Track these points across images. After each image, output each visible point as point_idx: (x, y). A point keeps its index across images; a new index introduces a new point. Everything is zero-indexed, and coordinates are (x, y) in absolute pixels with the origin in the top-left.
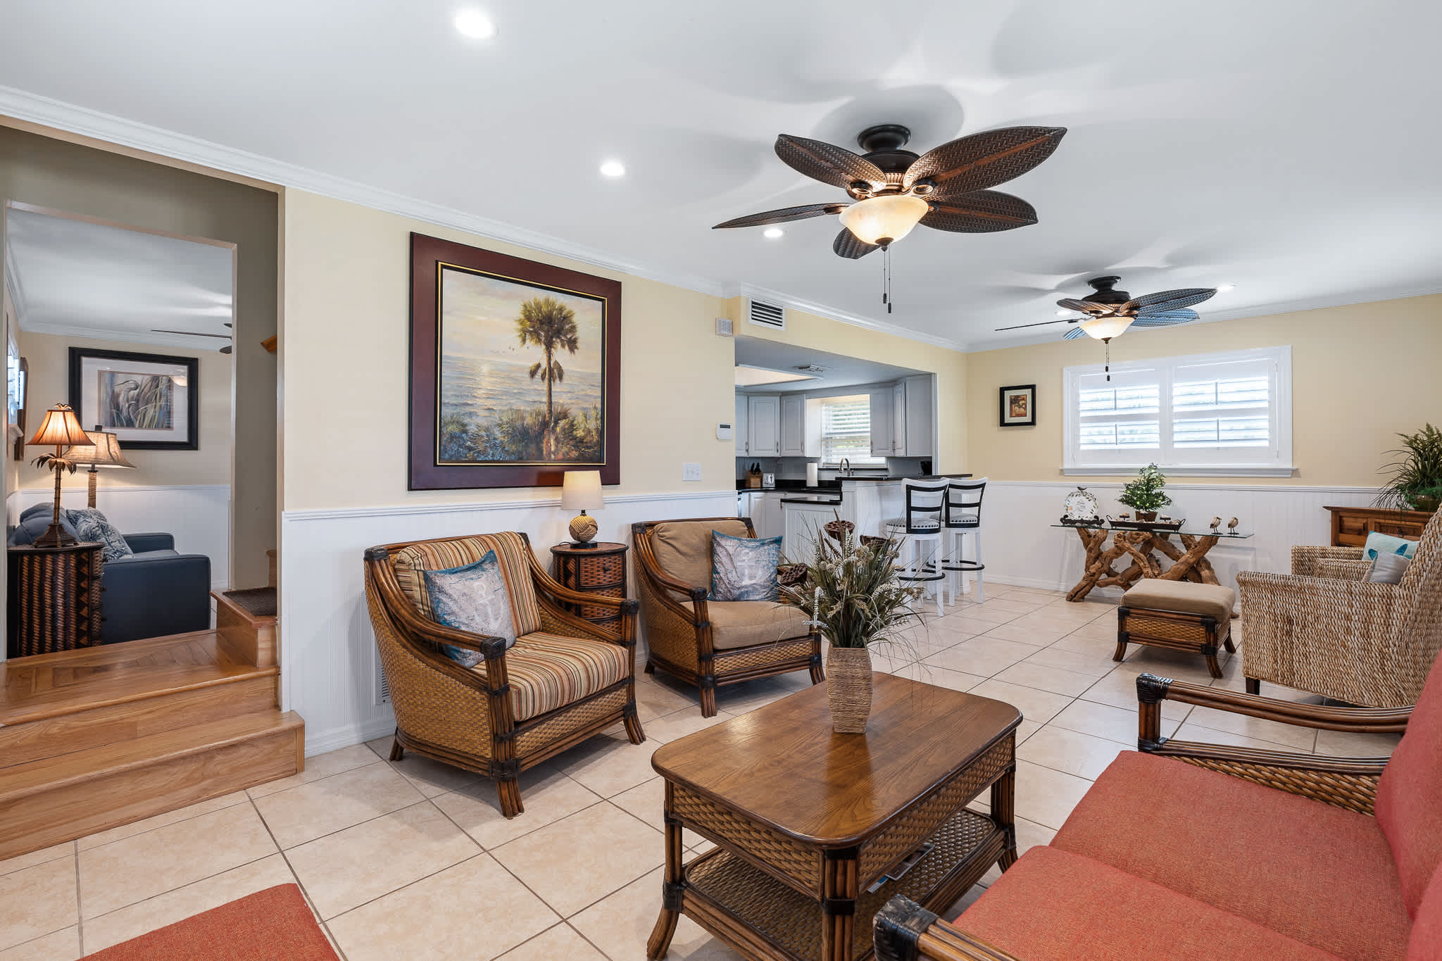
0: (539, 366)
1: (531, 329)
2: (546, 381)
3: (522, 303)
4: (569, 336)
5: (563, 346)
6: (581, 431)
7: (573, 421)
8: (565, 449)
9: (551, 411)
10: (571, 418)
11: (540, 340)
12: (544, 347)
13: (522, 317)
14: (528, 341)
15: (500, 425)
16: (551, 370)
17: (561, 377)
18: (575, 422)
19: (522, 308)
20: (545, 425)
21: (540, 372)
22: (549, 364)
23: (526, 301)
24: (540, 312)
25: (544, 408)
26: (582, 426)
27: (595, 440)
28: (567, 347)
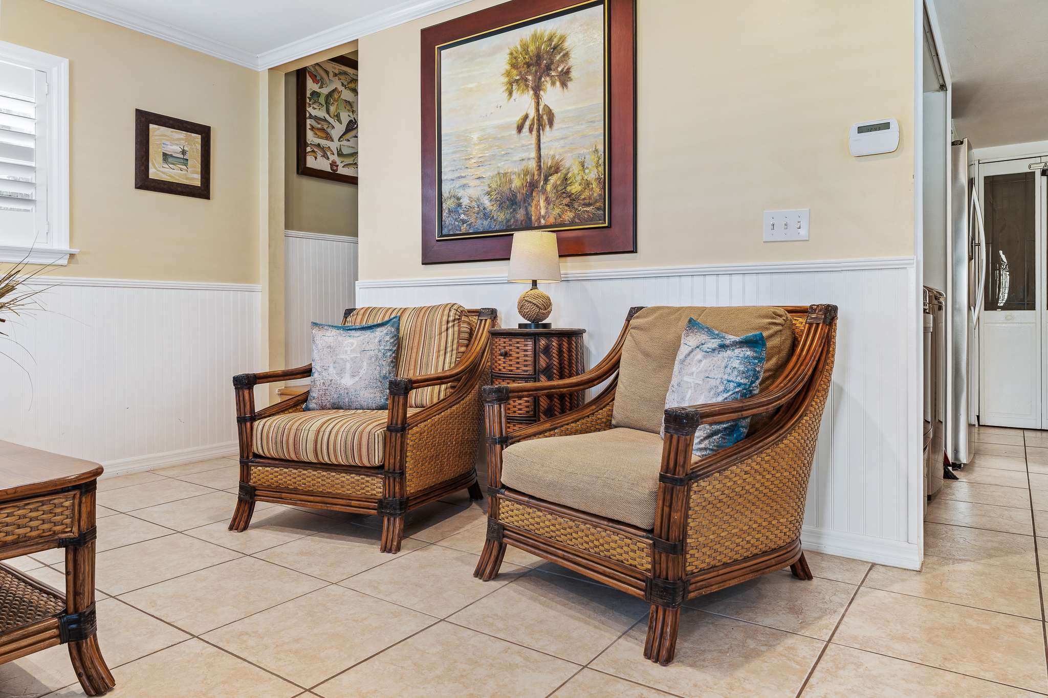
0: (526, 117)
1: (518, 78)
2: (535, 132)
3: (508, 51)
4: (560, 69)
5: (553, 84)
6: (577, 185)
7: (567, 174)
8: (557, 211)
9: (540, 167)
10: (564, 171)
11: (527, 86)
12: (531, 92)
13: (508, 67)
14: (514, 93)
15: (488, 193)
16: (540, 118)
17: (551, 123)
18: (570, 175)
19: (508, 57)
20: (532, 186)
21: (528, 123)
22: (538, 110)
23: (512, 47)
24: (527, 53)
25: (532, 165)
26: (579, 178)
27: (595, 195)
28: (558, 84)
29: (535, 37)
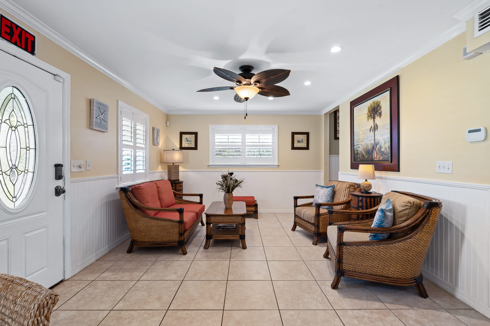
0: (372, 127)
1: (370, 115)
2: (373, 131)
3: (368, 107)
4: (379, 112)
5: (378, 116)
6: (383, 148)
7: (381, 145)
8: (379, 156)
9: (375, 143)
10: (380, 144)
11: (372, 117)
12: (373, 119)
13: (368, 112)
14: (369, 119)
15: (364, 150)
16: (375, 127)
17: (377, 129)
18: (382, 145)
19: (367, 109)
20: (373, 147)
21: (372, 129)
22: (374, 125)
23: (368, 106)
24: (372, 107)
25: (373, 142)
26: (384, 146)
27: (388, 152)
28: (379, 116)
29: (374, 102)
